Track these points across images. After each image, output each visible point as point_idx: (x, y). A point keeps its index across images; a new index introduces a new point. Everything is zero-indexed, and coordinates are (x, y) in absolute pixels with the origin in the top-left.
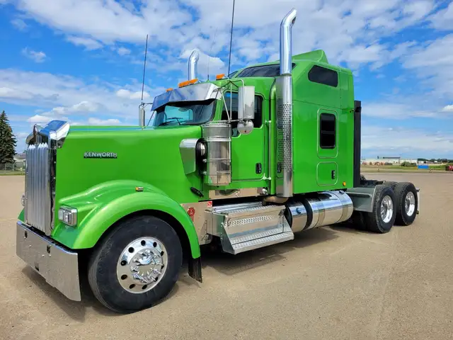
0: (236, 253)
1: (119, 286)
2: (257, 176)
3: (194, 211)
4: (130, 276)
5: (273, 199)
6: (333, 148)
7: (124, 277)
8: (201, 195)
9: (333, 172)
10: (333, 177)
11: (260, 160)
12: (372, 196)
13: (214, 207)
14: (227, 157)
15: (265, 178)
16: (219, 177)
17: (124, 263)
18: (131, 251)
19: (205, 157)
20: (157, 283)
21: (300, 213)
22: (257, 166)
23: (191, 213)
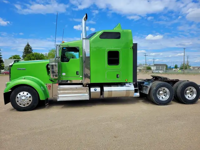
1: (16, 103)
2: (77, 76)
6: (118, 65)
7: (18, 101)
8: (53, 81)
12: (149, 87)
13: (59, 86)
14: (56, 69)
15: (81, 77)
17: (18, 98)
18: (20, 95)
19: (49, 69)
20: (28, 105)
21: (96, 91)
22: (77, 72)
23: (49, 87)
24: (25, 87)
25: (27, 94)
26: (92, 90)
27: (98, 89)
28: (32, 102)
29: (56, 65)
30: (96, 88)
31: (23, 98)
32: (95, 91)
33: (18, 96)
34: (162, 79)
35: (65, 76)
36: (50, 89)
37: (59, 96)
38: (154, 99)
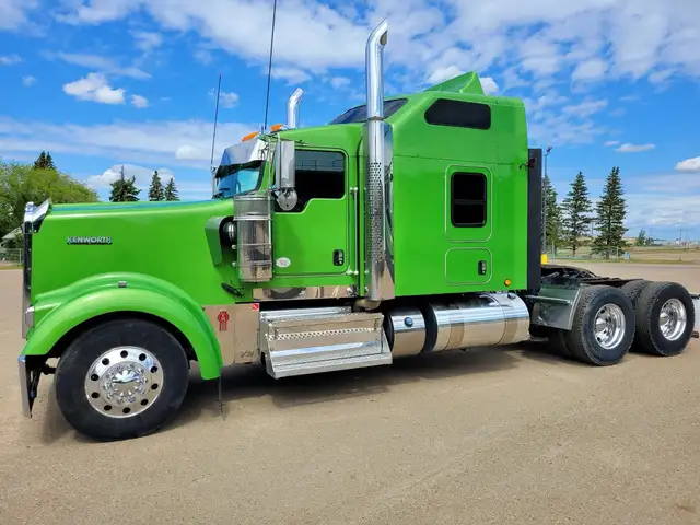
0: (277, 376)
1: (87, 406)
2: (337, 268)
3: (227, 317)
4: (103, 394)
5: (362, 302)
6: (481, 226)
7: (95, 395)
8: (239, 294)
9: (480, 263)
10: (481, 272)
11: (342, 245)
12: (572, 303)
13: (262, 312)
14: (265, 241)
15: (349, 272)
16: (255, 269)
17: (95, 377)
18: (106, 362)
19: (235, 241)
20: (147, 407)
21: (410, 326)
22: (336, 253)
23: (223, 319)
24: (130, 324)
25: (142, 357)
26: (398, 321)
27: (418, 320)
28: (162, 394)
29: (263, 224)
30: (412, 317)
31: (124, 376)
32: (407, 328)
33: (99, 368)
34: (580, 276)
35: (288, 272)
36: (223, 327)
37: (273, 354)
38: (585, 345)
